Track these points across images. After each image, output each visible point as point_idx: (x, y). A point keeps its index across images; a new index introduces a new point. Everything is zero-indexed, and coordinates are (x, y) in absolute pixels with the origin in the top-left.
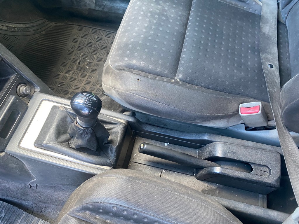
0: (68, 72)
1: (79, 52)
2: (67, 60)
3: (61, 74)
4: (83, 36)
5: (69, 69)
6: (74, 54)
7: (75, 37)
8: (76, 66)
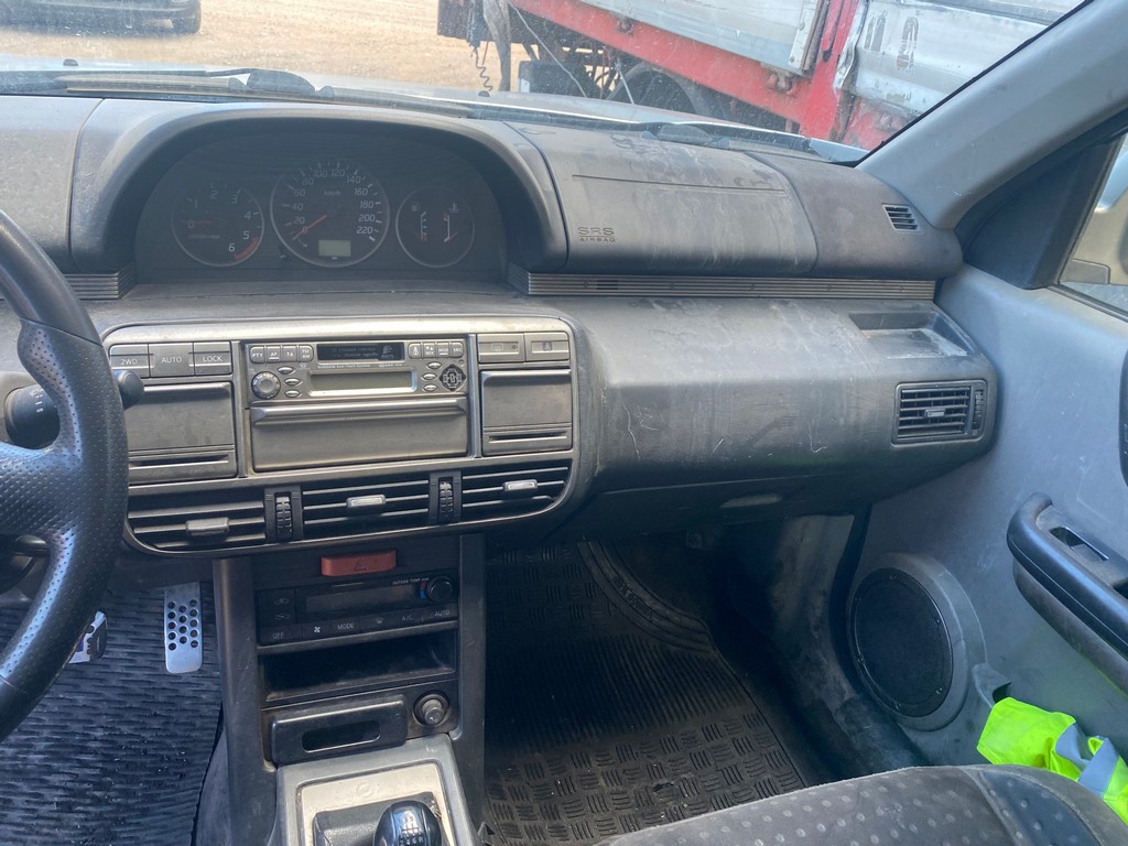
0: (613, 778)
1: (689, 762)
2: (645, 751)
3: (594, 764)
4: (740, 742)
5: (621, 774)
6: (672, 755)
7: (721, 725)
8: (644, 784)
